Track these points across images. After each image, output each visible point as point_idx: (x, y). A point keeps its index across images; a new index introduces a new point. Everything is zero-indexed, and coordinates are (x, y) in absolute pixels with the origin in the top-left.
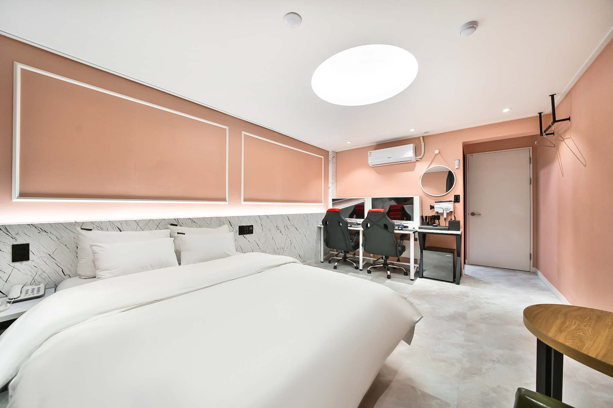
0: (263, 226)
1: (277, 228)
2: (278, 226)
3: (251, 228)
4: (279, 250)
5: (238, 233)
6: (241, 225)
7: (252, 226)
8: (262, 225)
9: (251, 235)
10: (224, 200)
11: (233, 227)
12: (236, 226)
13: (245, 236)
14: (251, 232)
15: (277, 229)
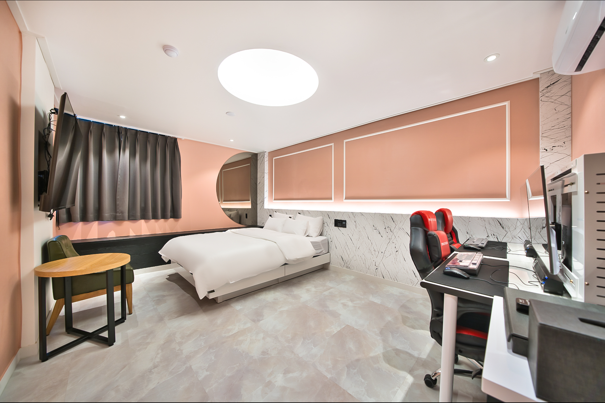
0: (357, 223)
1: (373, 227)
2: (376, 226)
3: (344, 223)
4: (377, 253)
5: (334, 224)
6: (336, 219)
7: (345, 221)
8: (356, 221)
9: (345, 228)
10: (330, 199)
11: (331, 219)
12: (332, 219)
13: (340, 228)
14: (344, 226)
15: (374, 229)
